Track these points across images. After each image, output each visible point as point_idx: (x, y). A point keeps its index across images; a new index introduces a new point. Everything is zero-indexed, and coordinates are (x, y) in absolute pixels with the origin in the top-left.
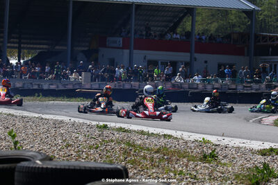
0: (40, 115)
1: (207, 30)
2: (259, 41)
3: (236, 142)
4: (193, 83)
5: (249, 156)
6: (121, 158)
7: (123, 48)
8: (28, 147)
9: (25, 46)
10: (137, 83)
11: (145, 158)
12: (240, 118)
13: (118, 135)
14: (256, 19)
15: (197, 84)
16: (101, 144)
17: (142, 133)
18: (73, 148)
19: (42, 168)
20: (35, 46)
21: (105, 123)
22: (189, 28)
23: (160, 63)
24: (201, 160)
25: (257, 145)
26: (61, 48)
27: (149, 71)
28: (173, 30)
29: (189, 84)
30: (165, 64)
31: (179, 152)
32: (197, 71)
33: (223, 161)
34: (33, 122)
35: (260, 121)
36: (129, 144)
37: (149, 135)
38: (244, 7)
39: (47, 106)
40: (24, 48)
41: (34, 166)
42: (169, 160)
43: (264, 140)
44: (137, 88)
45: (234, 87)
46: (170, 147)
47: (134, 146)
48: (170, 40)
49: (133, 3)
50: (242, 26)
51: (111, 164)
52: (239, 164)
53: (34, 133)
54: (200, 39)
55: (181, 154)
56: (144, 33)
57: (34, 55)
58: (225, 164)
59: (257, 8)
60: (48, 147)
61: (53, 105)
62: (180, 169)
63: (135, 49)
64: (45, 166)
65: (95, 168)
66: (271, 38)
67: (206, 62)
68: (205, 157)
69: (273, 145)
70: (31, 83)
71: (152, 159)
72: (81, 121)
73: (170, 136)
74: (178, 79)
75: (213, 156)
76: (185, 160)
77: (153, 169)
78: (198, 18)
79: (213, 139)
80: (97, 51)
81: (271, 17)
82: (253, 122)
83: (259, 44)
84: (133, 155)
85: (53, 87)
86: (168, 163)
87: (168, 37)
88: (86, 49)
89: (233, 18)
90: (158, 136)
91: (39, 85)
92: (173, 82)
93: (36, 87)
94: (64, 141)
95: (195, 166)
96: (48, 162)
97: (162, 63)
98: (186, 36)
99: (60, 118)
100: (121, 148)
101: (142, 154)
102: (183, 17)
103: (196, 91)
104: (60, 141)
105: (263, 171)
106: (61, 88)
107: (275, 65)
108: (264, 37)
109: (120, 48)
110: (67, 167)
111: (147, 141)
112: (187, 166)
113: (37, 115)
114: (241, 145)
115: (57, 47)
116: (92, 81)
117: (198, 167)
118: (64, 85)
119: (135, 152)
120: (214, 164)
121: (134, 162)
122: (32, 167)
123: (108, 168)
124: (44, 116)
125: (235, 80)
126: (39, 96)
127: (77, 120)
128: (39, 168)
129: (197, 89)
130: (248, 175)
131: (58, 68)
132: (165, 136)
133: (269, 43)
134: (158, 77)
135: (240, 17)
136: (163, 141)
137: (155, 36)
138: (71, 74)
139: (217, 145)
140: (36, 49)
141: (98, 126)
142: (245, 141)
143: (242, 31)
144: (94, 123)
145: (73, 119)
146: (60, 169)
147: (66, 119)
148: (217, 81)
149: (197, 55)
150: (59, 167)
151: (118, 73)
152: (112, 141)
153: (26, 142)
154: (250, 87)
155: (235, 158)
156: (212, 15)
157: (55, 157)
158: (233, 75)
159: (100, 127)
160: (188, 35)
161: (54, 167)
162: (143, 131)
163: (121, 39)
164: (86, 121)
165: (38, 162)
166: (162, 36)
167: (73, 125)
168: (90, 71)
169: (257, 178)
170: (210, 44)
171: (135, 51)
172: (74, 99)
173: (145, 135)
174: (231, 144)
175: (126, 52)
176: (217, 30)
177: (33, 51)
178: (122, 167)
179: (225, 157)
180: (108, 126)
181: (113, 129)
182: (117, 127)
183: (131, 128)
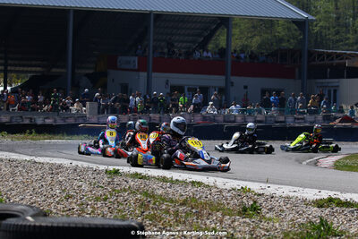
0: (32, 158)
1: (247, 46)
2: (314, 60)
3: (285, 191)
4: (229, 115)
5: (302, 208)
6: (137, 212)
7: (138, 70)
8: (17, 200)
9: (13, 68)
10: (157, 116)
11: (167, 212)
12: (290, 159)
13: (132, 183)
14: (309, 31)
15: (235, 116)
16: (111, 195)
17: (164, 179)
18: (75, 200)
19: (35, 226)
20: (25, 69)
21: (117, 168)
22: (223, 44)
23: (186, 90)
24: (239, 214)
25: (311, 194)
26: (58, 70)
27: (172, 100)
28: (203, 46)
29: (224, 116)
30: (193, 90)
31: (211, 204)
32: (235, 99)
33: (268, 216)
34: (24, 167)
35: (316, 163)
36: (146, 194)
37: (173, 182)
38: (295, 16)
39: (42, 147)
40: (11, 71)
41: (24, 223)
42: (199, 215)
43: (320, 188)
44: (157, 122)
45: (282, 119)
46: (200, 198)
47: (153, 196)
48: (199, 59)
49: (151, 12)
50: (292, 41)
51: (124, 221)
52: (289, 218)
53: (24, 181)
54: (238, 57)
55: (215, 207)
56: (166, 50)
57: (24, 81)
58: (270, 219)
59: (311, 17)
60: (43, 199)
61: (49, 144)
62: (213, 225)
63: (154, 71)
64: (37, 224)
65: (102, 225)
66: (329, 55)
67: (246, 87)
68: (245, 210)
69: (332, 194)
70: (21, 117)
71: (176, 214)
72: (85, 165)
73: (200, 184)
74: (210, 110)
75: (255, 209)
76: (219, 214)
77: (177, 226)
78: (236, 31)
79: (255, 187)
80: (105, 75)
81: (329, 29)
82: (307, 164)
83: (313, 63)
84: (152, 208)
85: (48, 121)
86: (197, 219)
87: (197, 55)
88: (91, 71)
89: (280, 31)
90: (184, 183)
91: (31, 119)
92: (204, 113)
93: (27, 122)
94: (64, 191)
95: (232, 222)
96: (42, 218)
97: (189, 90)
98: (219, 54)
99: (58, 161)
100: (137, 199)
101: (164, 207)
102: (216, 29)
103: (233, 124)
104: (58, 191)
105: (319, 228)
106: (60, 122)
107: (335, 91)
108: (320, 55)
109: (135, 70)
110: (66, 225)
111: (170, 191)
112: (221, 222)
113: (28, 158)
114: (291, 194)
115: (54, 70)
116: (99, 113)
117: (236, 223)
118: (64, 119)
119: (154, 204)
120: (256, 219)
121: (153, 218)
122: (21, 225)
123: (119, 226)
124: (37, 159)
125: (284, 111)
126: (31, 133)
127: (80, 164)
128: (30, 226)
129: (234, 122)
130: (301, 233)
131: (55, 97)
132: (193, 183)
133: (327, 62)
134: (184, 106)
135: (289, 29)
136: (190, 190)
137: (180, 55)
138: (72, 105)
139: (260, 195)
140: (27, 72)
141: (107, 171)
142: (296, 189)
143: (291, 47)
144: (102, 167)
145: (74, 163)
146: (58, 227)
147: (66, 162)
148: (260, 112)
149: (234, 79)
150: (55, 225)
151: (132, 103)
152: (125, 190)
153: (14, 193)
154: (303, 119)
155: (283, 211)
156: (253, 27)
157: (51, 212)
158: (281, 103)
159: (110, 173)
160: (223, 52)
161: (50, 225)
162: (164, 177)
163: (136, 59)
164: (91, 165)
165: (29, 218)
166: (189, 54)
167: (75, 170)
168: (96, 100)
169: (312, 236)
170: (251, 64)
171: (154, 74)
172: (75, 137)
173: (167, 182)
174: (278, 193)
175: (143, 75)
176: (260, 46)
177: (23, 75)
178: (138, 224)
179: (270, 210)
180: (121, 171)
181: (127, 175)
182: (131, 172)
183: (150, 174)
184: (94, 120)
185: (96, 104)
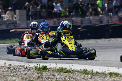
10: (79, 19)
13: (59, 77)
17: (86, 72)
21: (45, 65)
37: (93, 74)
44: (78, 24)
72: (18, 64)
73: (117, 74)
90: (103, 74)
127: (12, 63)
132: (111, 74)
141: (36, 69)
144: (32, 65)
145: (8, 63)
159: (39, 69)
162: (86, 70)
164: (23, 64)
167: (9, 68)
168: (25, 8)
172: (8, 41)
173: (88, 74)
180: (48, 67)
181: (54, 70)
182: (58, 67)
183: (73, 68)
184: (24, 25)
185: (24, 12)
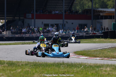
7: (32, 19)
23: (50, 25)
30: (52, 26)
48: (54, 14)
63: (37, 18)
67: (72, 23)
109: (31, 19)
163: (31, 15)
171: (36, 20)
